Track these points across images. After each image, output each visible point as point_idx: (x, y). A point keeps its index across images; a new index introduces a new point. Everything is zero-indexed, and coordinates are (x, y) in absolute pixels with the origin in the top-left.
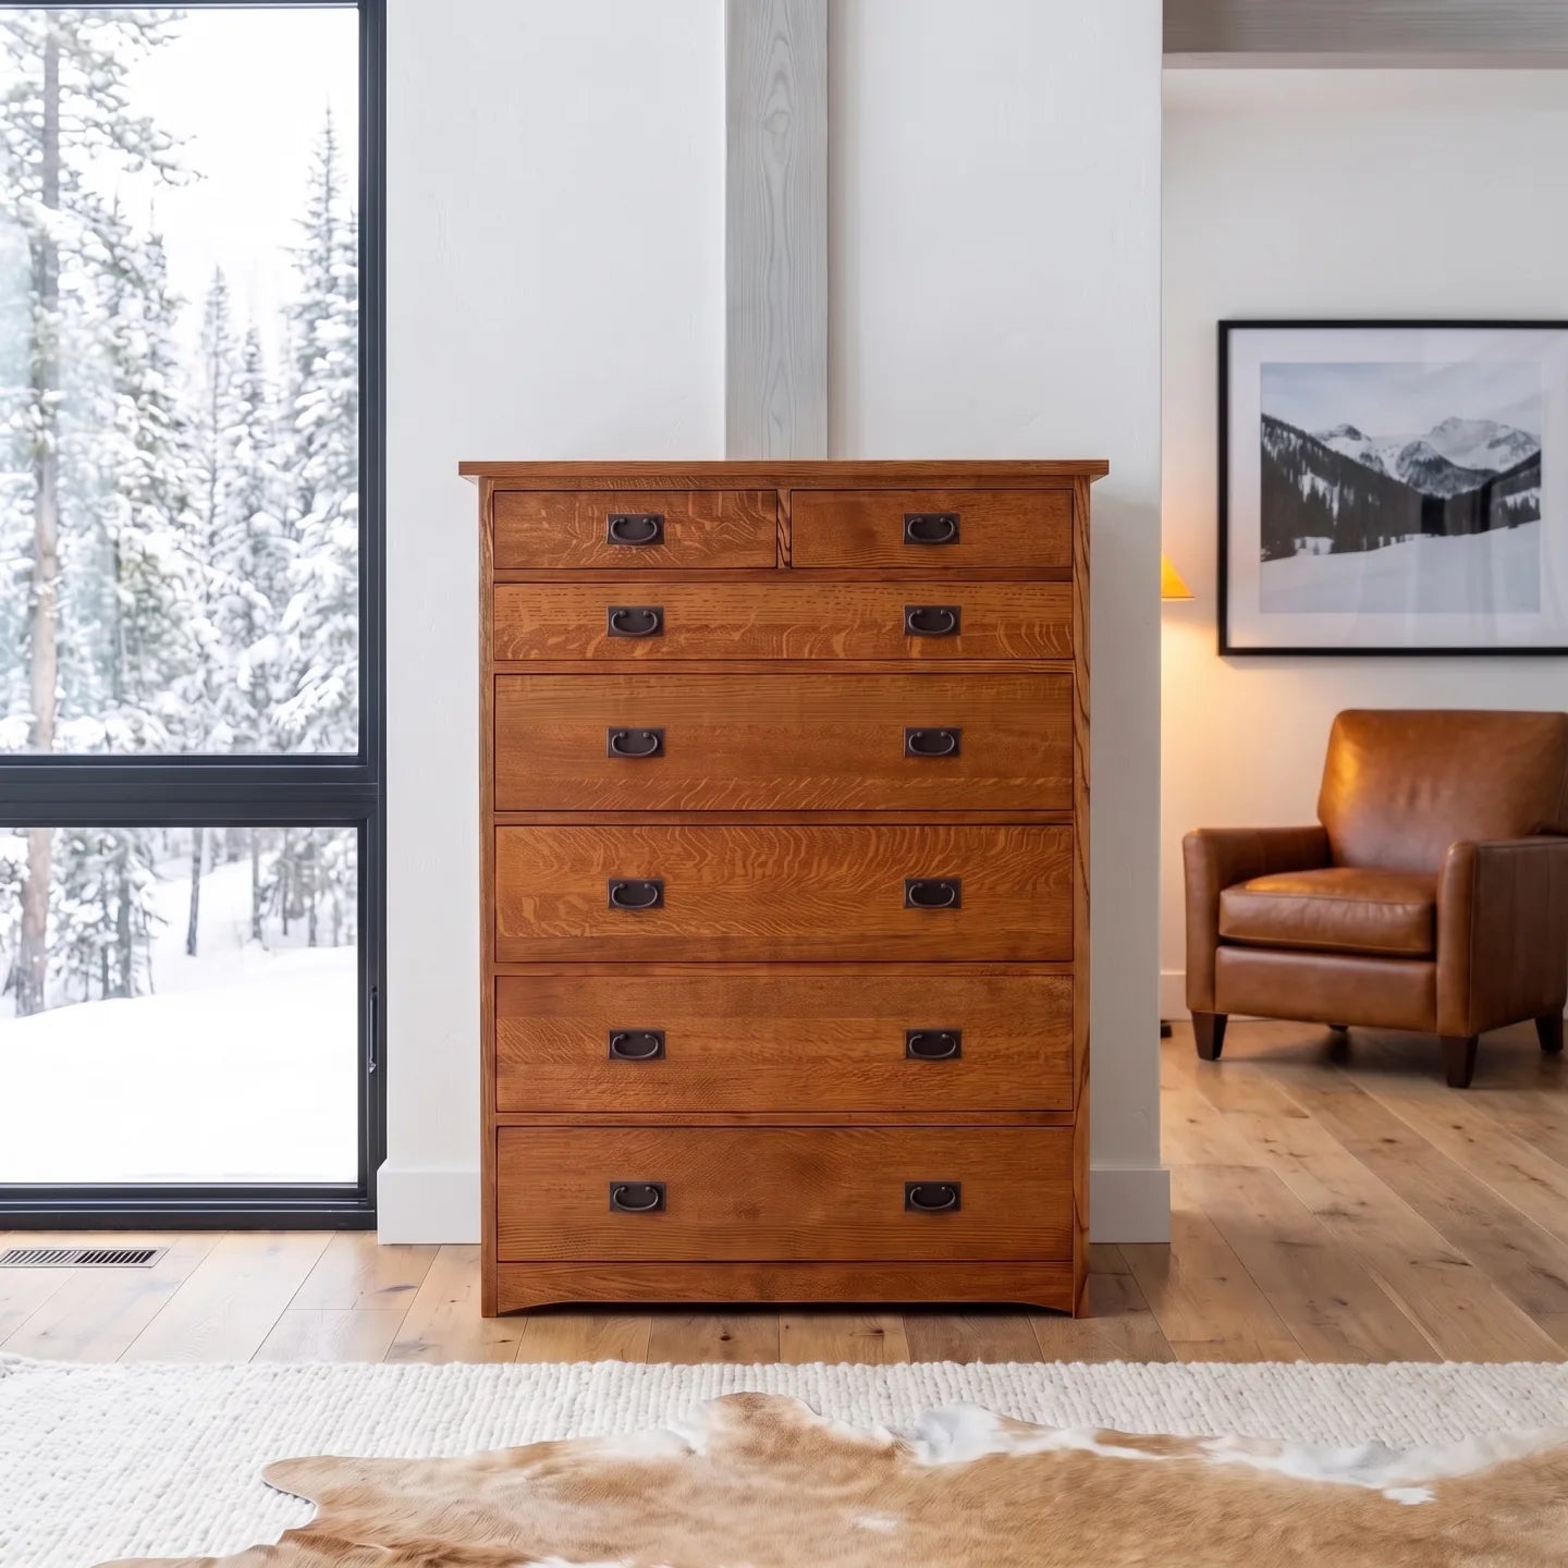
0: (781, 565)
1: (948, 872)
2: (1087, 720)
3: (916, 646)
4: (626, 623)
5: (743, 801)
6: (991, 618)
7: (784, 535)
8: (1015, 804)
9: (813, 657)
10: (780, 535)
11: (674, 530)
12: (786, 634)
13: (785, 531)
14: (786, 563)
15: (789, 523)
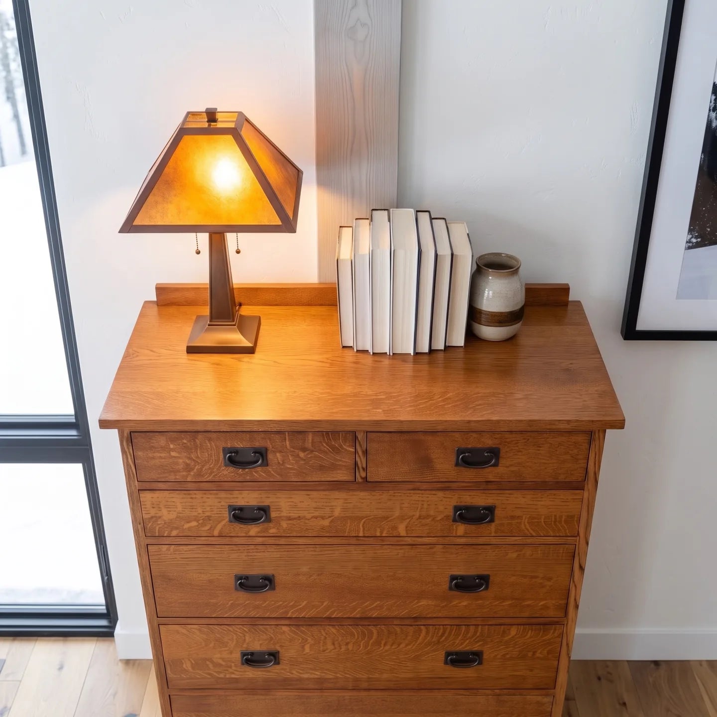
0: (359, 479)
1: (476, 648)
2: (582, 569)
3: (461, 528)
4: (240, 515)
5: (334, 612)
6: (518, 513)
7: (362, 461)
8: (526, 614)
9: (384, 535)
10: (358, 459)
11: (274, 458)
12: (362, 522)
13: (362, 457)
14: (362, 478)
15: (366, 453)
